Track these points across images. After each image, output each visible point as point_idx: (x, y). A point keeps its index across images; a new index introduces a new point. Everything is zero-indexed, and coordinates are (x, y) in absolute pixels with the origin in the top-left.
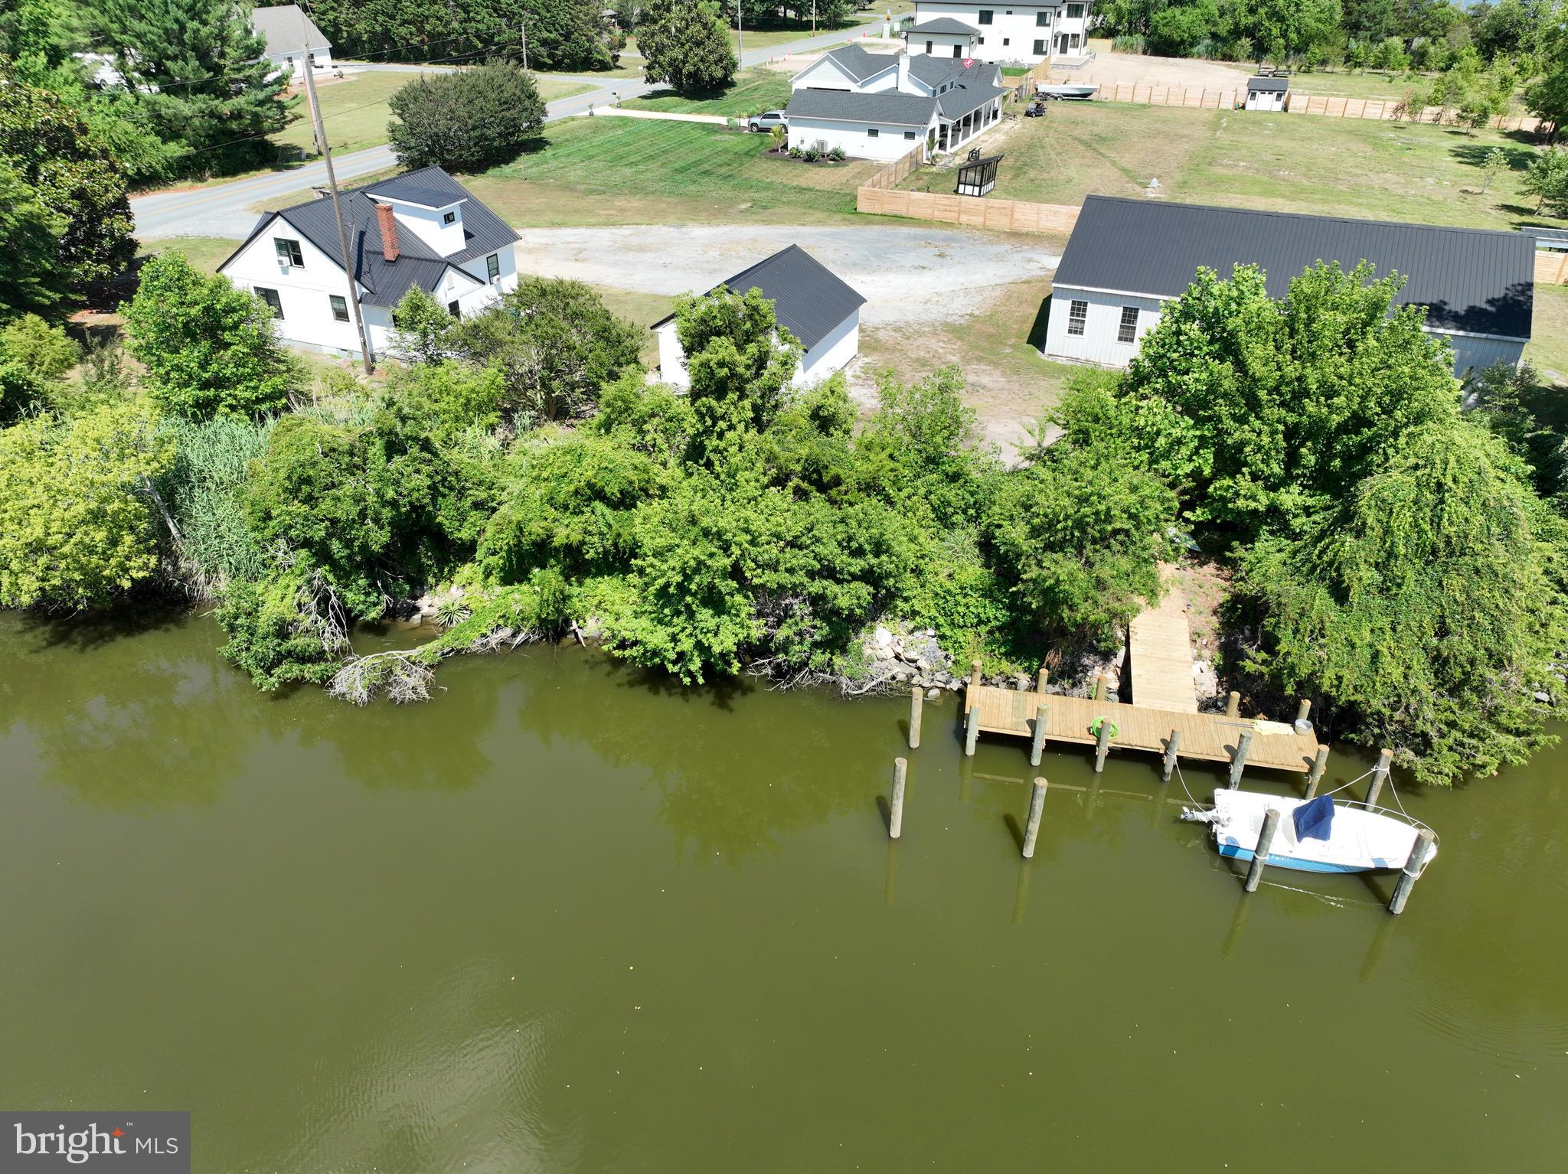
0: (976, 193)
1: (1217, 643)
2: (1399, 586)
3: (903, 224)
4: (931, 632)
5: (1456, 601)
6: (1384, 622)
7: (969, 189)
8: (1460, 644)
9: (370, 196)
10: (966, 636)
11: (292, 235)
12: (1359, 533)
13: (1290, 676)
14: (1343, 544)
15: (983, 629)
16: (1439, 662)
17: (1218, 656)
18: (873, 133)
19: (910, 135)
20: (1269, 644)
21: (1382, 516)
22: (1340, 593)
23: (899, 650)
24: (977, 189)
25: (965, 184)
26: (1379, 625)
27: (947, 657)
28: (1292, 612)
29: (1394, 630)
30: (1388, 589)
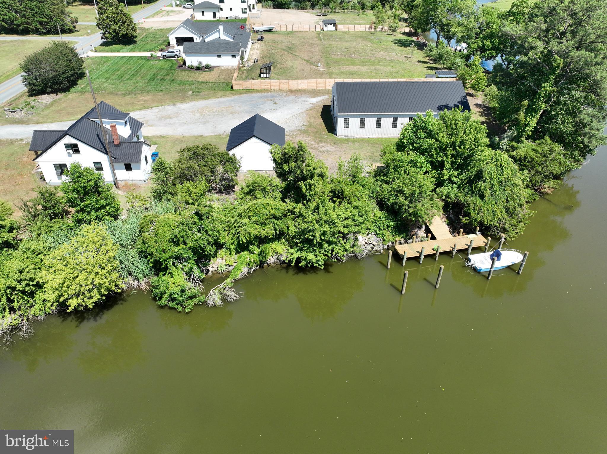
0: (268, 77)
1: (445, 217)
2: (496, 192)
3: (252, 92)
4: (373, 233)
5: (509, 193)
6: (494, 202)
7: (265, 76)
8: (512, 204)
9: (91, 119)
10: (385, 232)
11: (74, 141)
12: (484, 181)
13: (475, 221)
14: (481, 185)
15: (390, 229)
16: (507, 209)
17: (447, 221)
18: (219, 57)
19: (234, 56)
20: (468, 214)
21: (489, 175)
22: (482, 197)
23: (366, 241)
24: (268, 75)
25: (263, 74)
26: (493, 203)
27: (380, 240)
28: (472, 205)
29: (496, 204)
30: (493, 194)
